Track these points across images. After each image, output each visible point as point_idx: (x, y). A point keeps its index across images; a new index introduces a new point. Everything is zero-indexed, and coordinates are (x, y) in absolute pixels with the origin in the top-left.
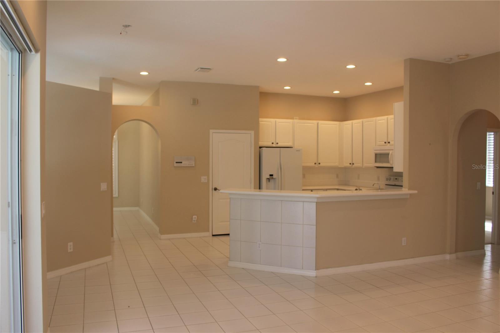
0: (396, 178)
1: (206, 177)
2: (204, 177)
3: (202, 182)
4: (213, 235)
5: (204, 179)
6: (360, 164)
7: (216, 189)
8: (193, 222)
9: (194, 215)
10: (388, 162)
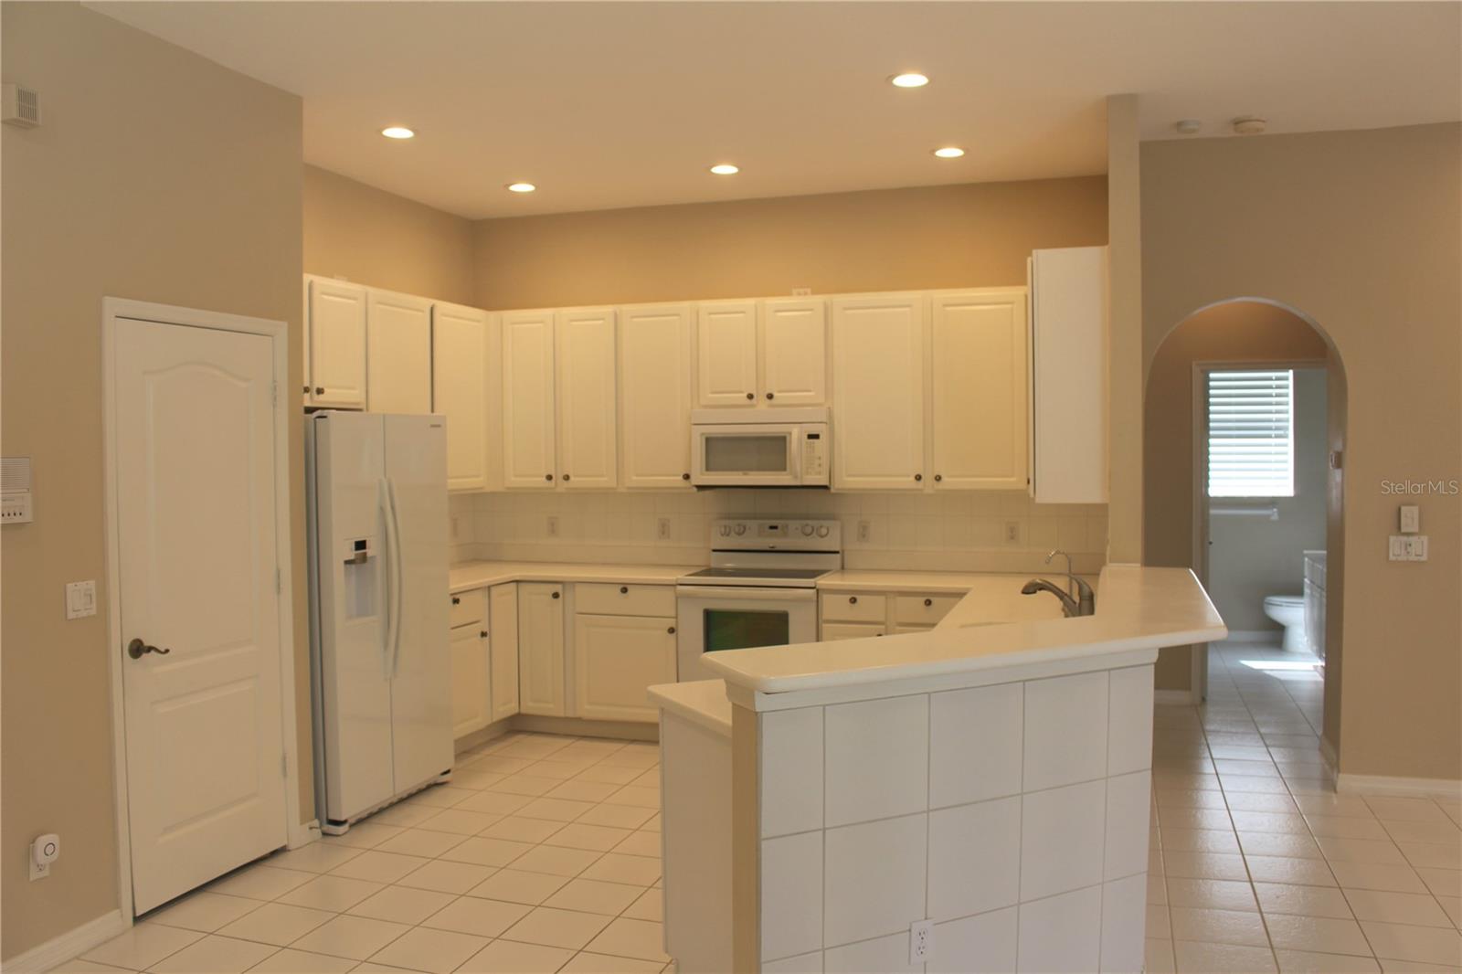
0: (774, 523)
1: (92, 584)
2: (82, 585)
3: (71, 615)
4: (138, 919)
5: (79, 598)
6: (605, 479)
7: (138, 649)
8: (34, 875)
9: (43, 833)
10: (781, 466)
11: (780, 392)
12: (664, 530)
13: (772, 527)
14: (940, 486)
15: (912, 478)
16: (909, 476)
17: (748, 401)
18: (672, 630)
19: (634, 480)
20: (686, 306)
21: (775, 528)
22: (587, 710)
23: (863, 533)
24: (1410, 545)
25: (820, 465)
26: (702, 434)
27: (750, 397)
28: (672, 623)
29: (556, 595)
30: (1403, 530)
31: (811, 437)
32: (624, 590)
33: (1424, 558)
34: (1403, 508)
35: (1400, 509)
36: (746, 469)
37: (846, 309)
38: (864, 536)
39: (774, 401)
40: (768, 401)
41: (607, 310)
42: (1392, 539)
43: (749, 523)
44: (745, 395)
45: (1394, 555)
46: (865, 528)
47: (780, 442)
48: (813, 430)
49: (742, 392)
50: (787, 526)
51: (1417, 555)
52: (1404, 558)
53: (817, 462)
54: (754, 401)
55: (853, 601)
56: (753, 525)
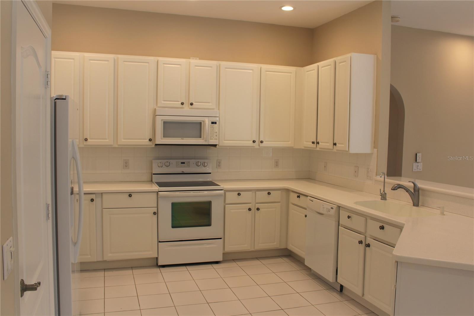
0: (183, 161)
6: (107, 140)
10: (199, 136)
11: (196, 102)
12: (126, 165)
13: (182, 163)
14: (262, 145)
15: (252, 142)
16: (250, 141)
17: (181, 106)
18: (155, 213)
19: (123, 141)
20: (152, 59)
21: (184, 163)
22: (109, 256)
23: (219, 165)
24: (418, 166)
25: (216, 136)
26: (162, 120)
27: (182, 104)
28: (155, 210)
29: (92, 200)
30: (417, 161)
31: (213, 123)
32: (130, 196)
33: (421, 170)
34: (418, 154)
35: (416, 154)
36: (182, 137)
37: (226, 68)
38: (219, 166)
39: (193, 106)
40: (190, 106)
41: (111, 56)
42: (414, 164)
43: (171, 161)
44: (180, 103)
45: (414, 169)
46: (219, 163)
47: (200, 125)
48: (214, 120)
49: (178, 101)
50: (189, 162)
51: (420, 169)
52: (416, 170)
53: (215, 134)
54: (184, 106)
55: (239, 194)
56: (173, 162)
